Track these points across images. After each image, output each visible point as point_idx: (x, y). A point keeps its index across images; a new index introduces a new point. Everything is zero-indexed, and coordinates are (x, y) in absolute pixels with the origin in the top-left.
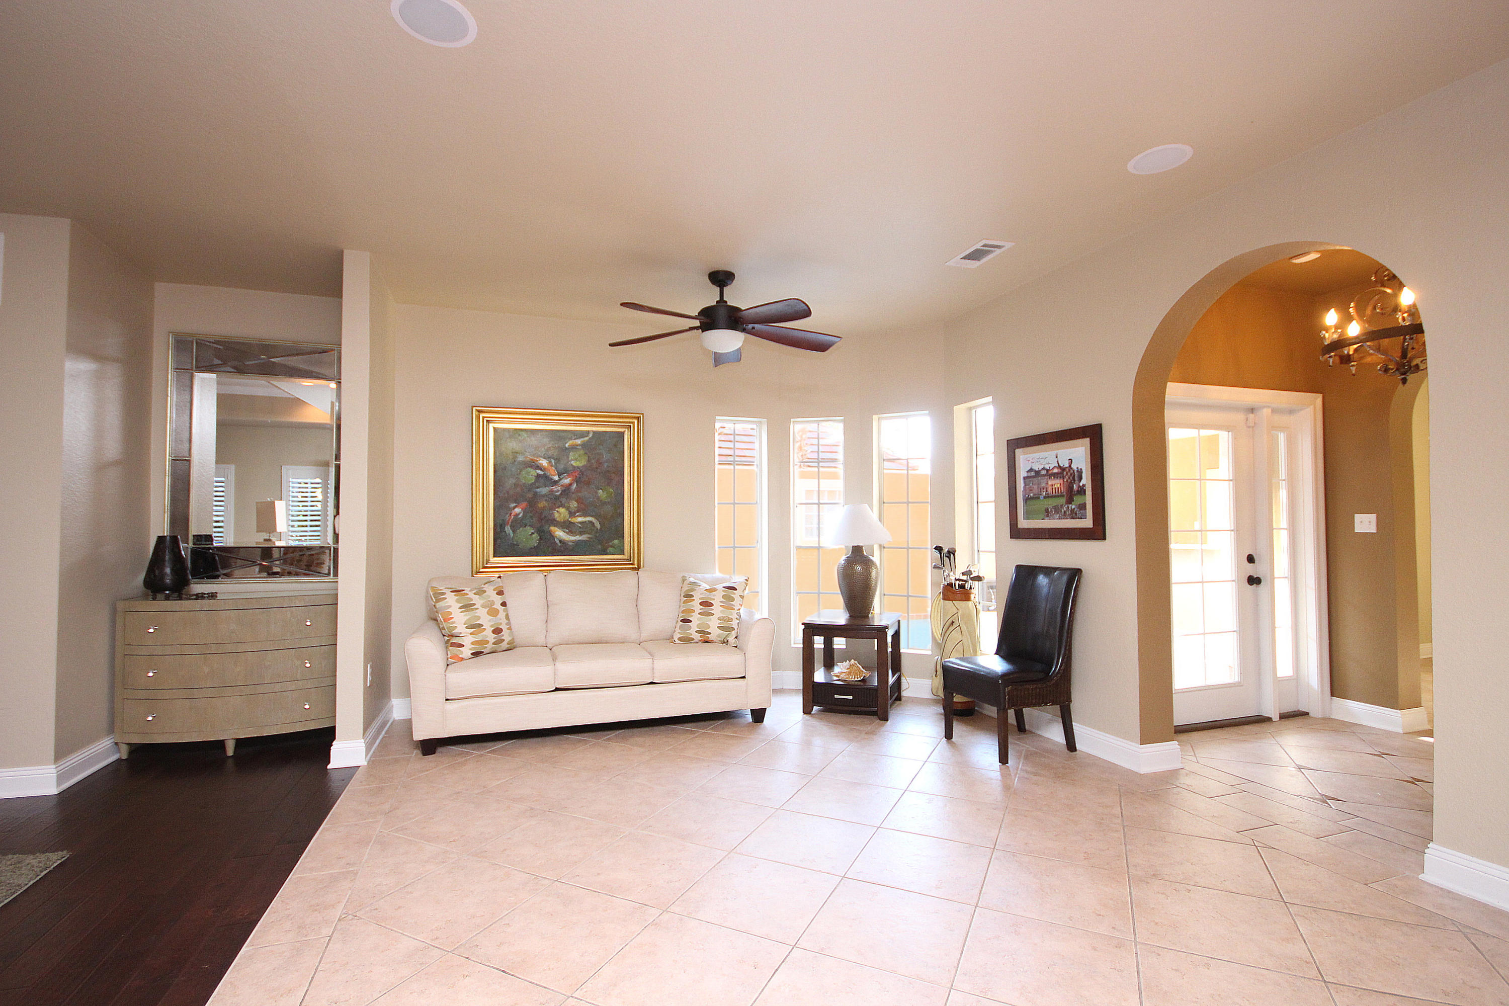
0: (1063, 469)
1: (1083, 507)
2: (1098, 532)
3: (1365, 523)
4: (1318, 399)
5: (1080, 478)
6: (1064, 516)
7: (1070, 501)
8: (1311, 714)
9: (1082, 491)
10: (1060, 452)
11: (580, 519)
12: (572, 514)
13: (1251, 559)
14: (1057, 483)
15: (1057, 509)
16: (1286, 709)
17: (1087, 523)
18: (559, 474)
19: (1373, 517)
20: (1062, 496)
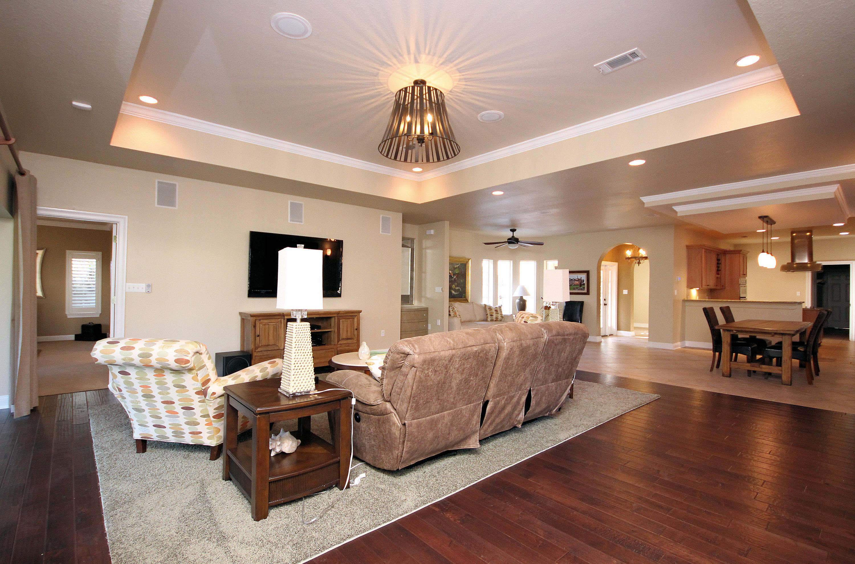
0: (579, 279)
1: (584, 288)
2: (588, 293)
3: (625, 292)
4: (617, 264)
5: (584, 282)
6: (579, 290)
7: (581, 286)
8: (614, 335)
9: (584, 284)
10: (578, 276)
11: (457, 288)
12: (456, 287)
13: (605, 300)
14: (577, 282)
15: (577, 288)
16: (610, 334)
17: (585, 291)
18: (453, 275)
19: (627, 290)
20: (579, 285)
